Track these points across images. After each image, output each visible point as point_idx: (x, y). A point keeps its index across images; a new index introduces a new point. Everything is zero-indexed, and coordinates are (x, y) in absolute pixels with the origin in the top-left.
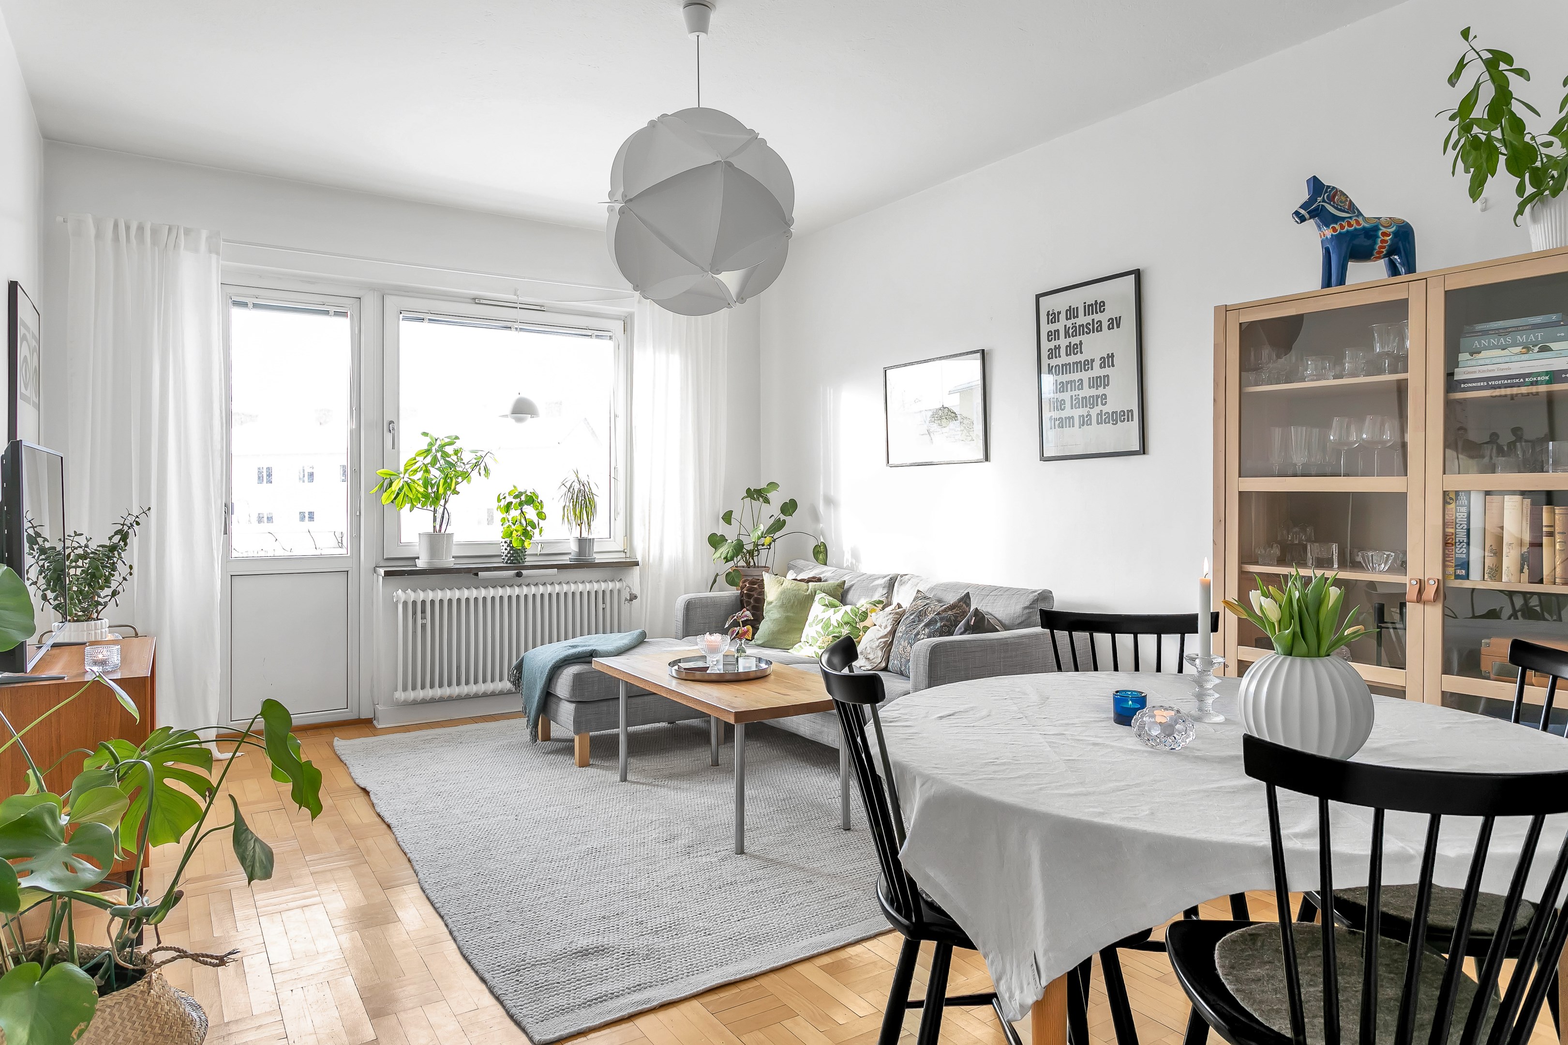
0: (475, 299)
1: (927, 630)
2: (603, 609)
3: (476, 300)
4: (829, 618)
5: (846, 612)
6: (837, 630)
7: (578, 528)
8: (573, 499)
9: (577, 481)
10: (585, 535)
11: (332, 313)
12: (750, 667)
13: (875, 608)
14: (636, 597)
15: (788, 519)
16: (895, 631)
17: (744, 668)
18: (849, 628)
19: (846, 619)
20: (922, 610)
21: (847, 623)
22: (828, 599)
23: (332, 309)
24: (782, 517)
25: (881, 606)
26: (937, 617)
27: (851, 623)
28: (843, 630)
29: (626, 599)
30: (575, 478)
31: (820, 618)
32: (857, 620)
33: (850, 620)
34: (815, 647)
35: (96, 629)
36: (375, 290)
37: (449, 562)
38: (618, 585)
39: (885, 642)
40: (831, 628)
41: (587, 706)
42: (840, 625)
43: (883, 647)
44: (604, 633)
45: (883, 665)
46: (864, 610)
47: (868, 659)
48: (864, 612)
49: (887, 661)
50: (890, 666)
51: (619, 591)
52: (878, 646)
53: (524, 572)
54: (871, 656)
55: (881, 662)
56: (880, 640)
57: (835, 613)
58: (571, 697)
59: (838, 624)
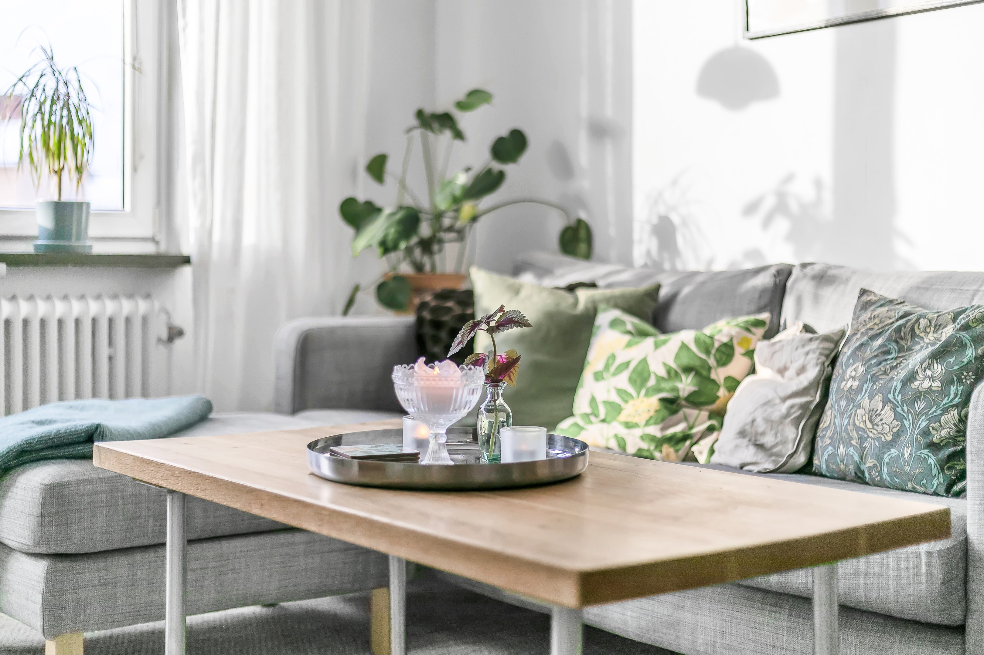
1: (938, 369)
2: (110, 358)
4: (644, 361)
5: (684, 347)
7: (55, 179)
8: (43, 115)
9: (49, 71)
10: (68, 196)
12: (533, 453)
13: (749, 335)
14: (180, 333)
15: (509, 168)
16: (828, 380)
17: (517, 453)
18: (695, 382)
19: (686, 361)
20: (904, 325)
21: (688, 370)
22: (631, 321)
24: (497, 166)
25: (760, 331)
26: (966, 336)
27: (697, 368)
28: (680, 386)
29: (159, 340)
30: (45, 65)
31: (619, 361)
32: (712, 361)
33: (697, 363)
34: (615, 424)
38: (143, 306)
39: (804, 407)
40: (652, 380)
41: (78, 565)
42: (672, 374)
43: (798, 419)
44: (112, 396)
45: (801, 459)
46: (725, 340)
47: (760, 447)
48: (725, 345)
49: (809, 449)
50: (820, 462)
51: (145, 320)
52: (787, 415)
54: (768, 440)
55: (795, 452)
56: (789, 402)
58: (37, 543)
59: (669, 372)
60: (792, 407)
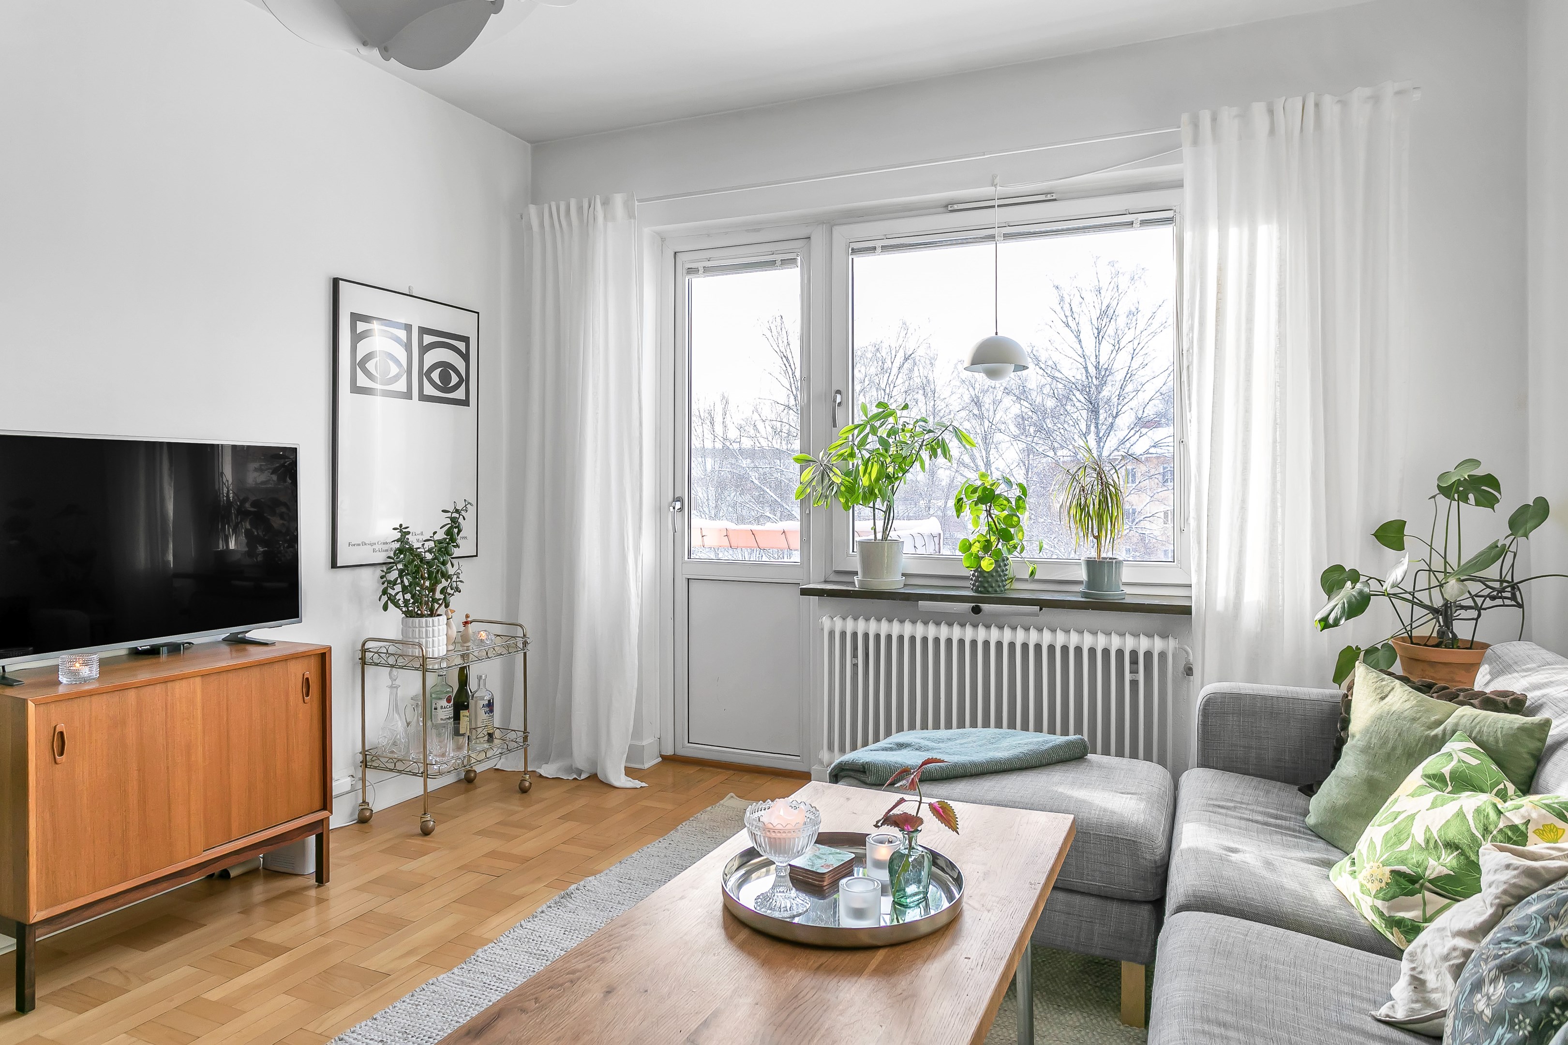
0: (947, 206)
1: (1500, 989)
2: (1133, 682)
3: (949, 207)
4: (1412, 817)
5: (1460, 815)
6: (1415, 857)
7: (1094, 542)
10: (1103, 554)
11: (778, 263)
14: (1192, 670)
18: (1454, 863)
19: (1452, 834)
21: (1451, 846)
23: (778, 257)
27: (1465, 848)
28: (1432, 862)
29: (1181, 672)
33: (1464, 841)
35: (420, 627)
36: (824, 223)
37: (893, 581)
38: (1159, 644)
40: (1405, 847)
42: (1430, 845)
46: (1518, 821)
48: (1514, 828)
51: (1163, 655)
53: (985, 607)
57: (1434, 805)
59: (1427, 842)
60: (1455, 949)
